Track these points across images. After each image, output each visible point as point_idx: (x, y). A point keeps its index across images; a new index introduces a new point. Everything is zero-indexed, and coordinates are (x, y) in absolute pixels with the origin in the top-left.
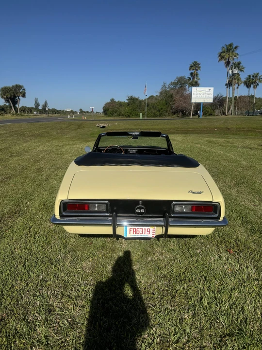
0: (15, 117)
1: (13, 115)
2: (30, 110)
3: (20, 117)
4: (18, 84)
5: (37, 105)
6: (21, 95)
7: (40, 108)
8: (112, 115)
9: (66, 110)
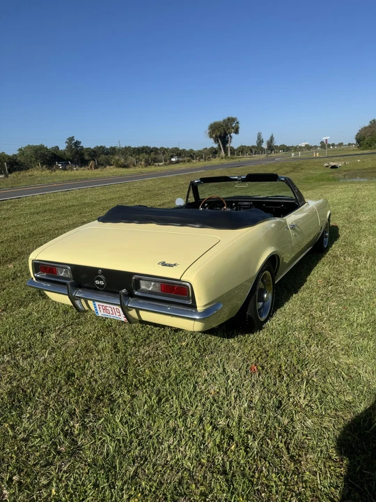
0: (225, 161)
1: (222, 158)
2: (251, 150)
3: (231, 161)
4: (230, 116)
5: (260, 142)
6: (233, 130)
7: (265, 146)
8: (370, 146)
9: (300, 145)
